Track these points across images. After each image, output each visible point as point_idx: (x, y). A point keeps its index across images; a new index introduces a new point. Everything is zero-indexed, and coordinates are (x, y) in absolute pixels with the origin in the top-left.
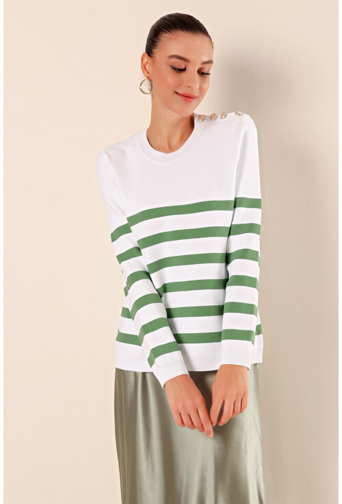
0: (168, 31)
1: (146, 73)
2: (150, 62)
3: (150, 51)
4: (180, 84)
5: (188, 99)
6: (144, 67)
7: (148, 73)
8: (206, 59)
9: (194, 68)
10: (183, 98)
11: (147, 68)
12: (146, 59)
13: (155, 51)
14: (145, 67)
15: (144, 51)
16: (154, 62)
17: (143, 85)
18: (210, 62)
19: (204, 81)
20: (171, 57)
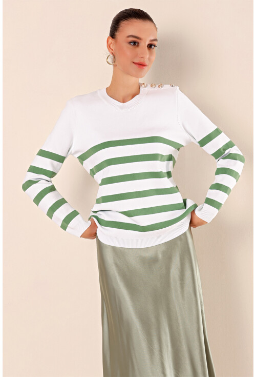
0: (126, 19)
1: (111, 50)
2: (113, 42)
3: (113, 35)
4: (136, 56)
5: (141, 66)
6: (109, 46)
7: (112, 50)
8: (152, 38)
9: (145, 43)
10: (138, 65)
11: (111, 47)
12: (111, 40)
13: (117, 34)
15: (109, 35)
16: (116, 42)
17: (109, 58)
18: (156, 40)
19: (151, 54)
20: (129, 37)
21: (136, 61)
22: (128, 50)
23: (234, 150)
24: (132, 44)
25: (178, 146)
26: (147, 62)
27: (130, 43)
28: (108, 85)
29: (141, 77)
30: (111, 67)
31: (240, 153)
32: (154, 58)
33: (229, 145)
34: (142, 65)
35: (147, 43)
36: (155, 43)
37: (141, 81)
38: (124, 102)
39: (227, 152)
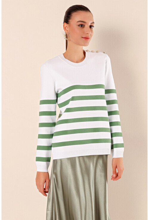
0: (75, 11)
1: (66, 31)
3: (67, 22)
8: (92, 22)
10: (85, 39)
11: (66, 29)
12: (66, 25)
13: (70, 21)
14: (65, 29)
20: (78, 22)
21: (84, 36)
22: (77, 30)
24: (80, 26)
26: (90, 37)
34: (87, 38)
35: (89, 24)
36: (93, 24)
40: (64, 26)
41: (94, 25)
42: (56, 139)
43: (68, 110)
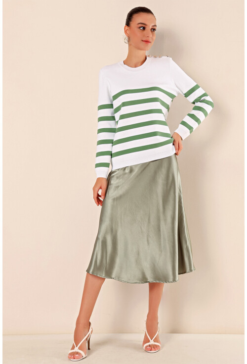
0: (136, 13)
3: (128, 24)
4: (144, 36)
6: (126, 32)
7: (128, 34)
8: (153, 25)
9: (149, 27)
10: (145, 42)
12: (127, 28)
16: (130, 28)
17: (125, 39)
19: (153, 35)
20: (139, 24)
21: (144, 40)
22: (138, 33)
23: (208, 98)
24: (142, 28)
25: (172, 96)
26: (150, 40)
27: (140, 28)
28: (125, 58)
29: (147, 50)
30: (127, 45)
31: (211, 101)
32: (154, 38)
33: (205, 95)
34: (147, 42)
35: (151, 27)
36: (155, 27)
37: (147, 53)
38: (136, 67)
39: (202, 98)
40: (125, 29)
41: (157, 28)
42: (116, 149)
43: (122, 117)
